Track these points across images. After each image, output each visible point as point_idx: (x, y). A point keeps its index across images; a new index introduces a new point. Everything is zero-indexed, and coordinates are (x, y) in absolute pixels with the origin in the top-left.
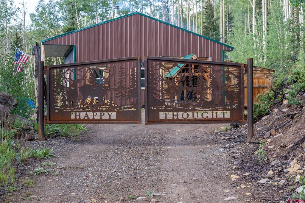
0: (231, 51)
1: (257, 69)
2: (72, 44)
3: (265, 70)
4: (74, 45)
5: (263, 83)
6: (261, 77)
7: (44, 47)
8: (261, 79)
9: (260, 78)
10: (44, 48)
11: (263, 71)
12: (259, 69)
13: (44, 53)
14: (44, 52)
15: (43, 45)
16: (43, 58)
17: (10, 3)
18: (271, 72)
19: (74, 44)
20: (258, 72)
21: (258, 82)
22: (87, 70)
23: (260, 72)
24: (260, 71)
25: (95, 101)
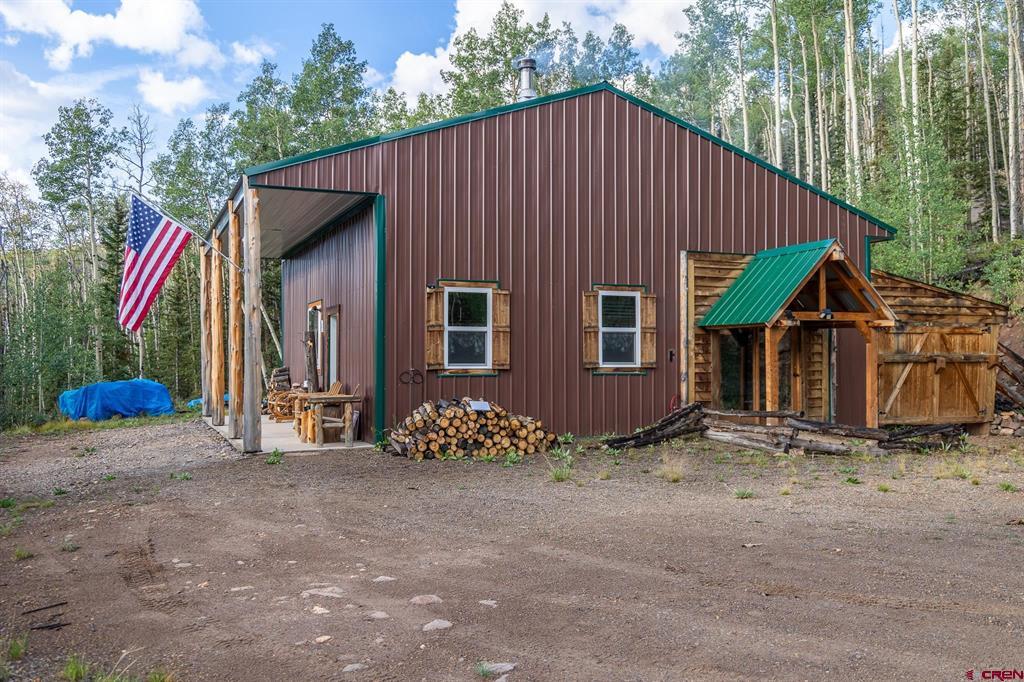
0: (887, 240)
1: (961, 302)
2: (373, 191)
3: (982, 305)
4: (380, 192)
5: (975, 347)
6: (970, 327)
7: (258, 194)
8: (971, 333)
9: (968, 331)
10: (256, 200)
11: (977, 308)
12: (968, 303)
13: (257, 221)
14: (257, 215)
15: (251, 186)
16: (251, 242)
17: (100, 117)
18: (997, 312)
19: (377, 188)
20: (964, 310)
21: (963, 346)
22: (430, 294)
23: (968, 311)
24: (968, 308)
25: (475, 422)
